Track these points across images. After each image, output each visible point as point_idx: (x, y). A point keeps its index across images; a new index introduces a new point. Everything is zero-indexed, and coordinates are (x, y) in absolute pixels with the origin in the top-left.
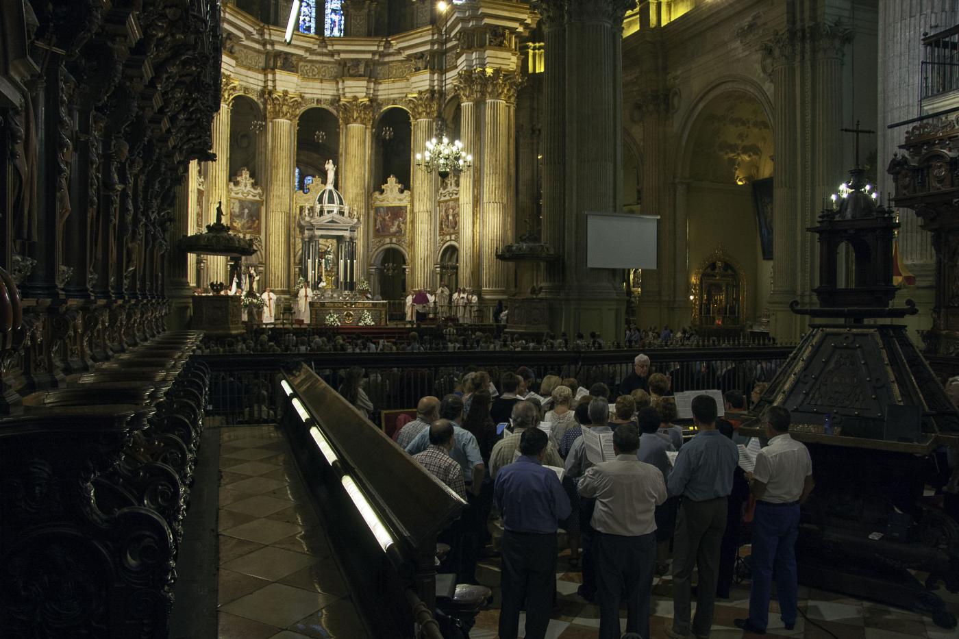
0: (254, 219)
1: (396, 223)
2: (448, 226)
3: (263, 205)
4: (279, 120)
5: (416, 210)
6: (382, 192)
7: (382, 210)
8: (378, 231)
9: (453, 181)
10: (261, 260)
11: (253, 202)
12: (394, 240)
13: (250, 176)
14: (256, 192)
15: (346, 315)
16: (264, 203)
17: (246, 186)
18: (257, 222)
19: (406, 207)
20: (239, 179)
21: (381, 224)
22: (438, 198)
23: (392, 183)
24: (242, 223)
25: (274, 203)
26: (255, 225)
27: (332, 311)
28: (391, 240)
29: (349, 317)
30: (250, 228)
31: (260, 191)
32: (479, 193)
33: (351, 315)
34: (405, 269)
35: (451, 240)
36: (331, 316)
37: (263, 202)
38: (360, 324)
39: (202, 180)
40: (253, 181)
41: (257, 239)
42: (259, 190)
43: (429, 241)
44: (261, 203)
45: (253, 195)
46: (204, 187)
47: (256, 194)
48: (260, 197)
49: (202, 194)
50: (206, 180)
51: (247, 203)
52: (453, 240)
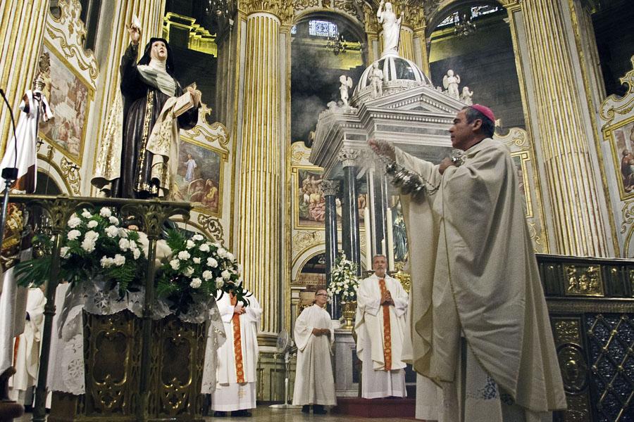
0: (209, 182)
3: (226, 159)
4: (260, 15)
11: (205, 151)
14: (214, 132)
16: (230, 156)
18: (214, 189)
19: (519, 159)
22: (605, 123)
24: (183, 185)
26: (210, 196)
30: (199, 199)
31: (222, 133)
37: (227, 154)
39: (90, 61)
40: (208, 111)
41: (213, 225)
42: (220, 130)
43: (596, 212)
44: (224, 156)
45: (206, 137)
46: (96, 81)
47: (214, 136)
48: (221, 144)
49: (86, 90)
50: (103, 70)
51: (195, 149)
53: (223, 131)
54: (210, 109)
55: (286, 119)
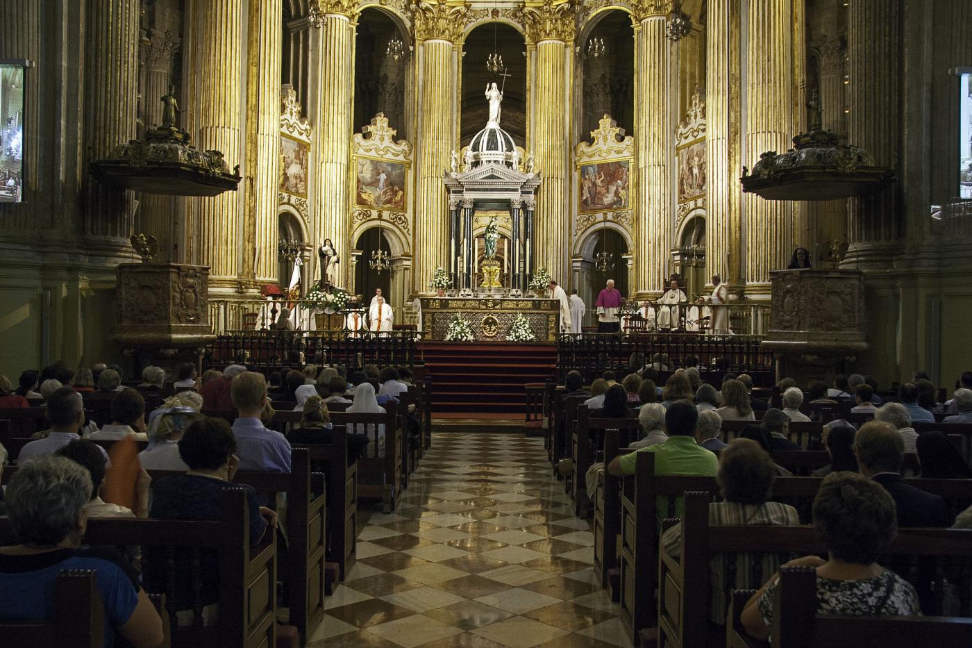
0: (396, 188)
1: (613, 189)
2: (691, 186)
3: (410, 168)
4: (433, 41)
5: (641, 165)
6: (591, 141)
7: (591, 169)
8: (585, 202)
9: (699, 110)
10: (406, 251)
11: (393, 165)
12: (610, 216)
13: (389, 126)
14: (399, 148)
15: (486, 322)
16: (412, 165)
17: (382, 139)
18: (401, 193)
19: (627, 162)
21: (589, 192)
22: (677, 142)
23: (606, 127)
24: (377, 194)
25: (426, 162)
26: (398, 198)
27: (459, 315)
28: (605, 214)
29: (490, 326)
30: (389, 202)
31: (406, 148)
32: (739, 119)
33: (494, 323)
34: (626, 260)
35: (696, 208)
36: (458, 324)
37: (410, 164)
38: (508, 338)
39: (306, 126)
40: (394, 133)
41: (400, 219)
42: (403, 146)
43: (662, 212)
44: (408, 166)
45: (393, 154)
46: (310, 137)
47: (399, 151)
48: (405, 157)
49: (305, 147)
50: (314, 127)
51: (385, 165)
52: (700, 208)
53: (406, 146)
54: (396, 131)
55: (457, 128)
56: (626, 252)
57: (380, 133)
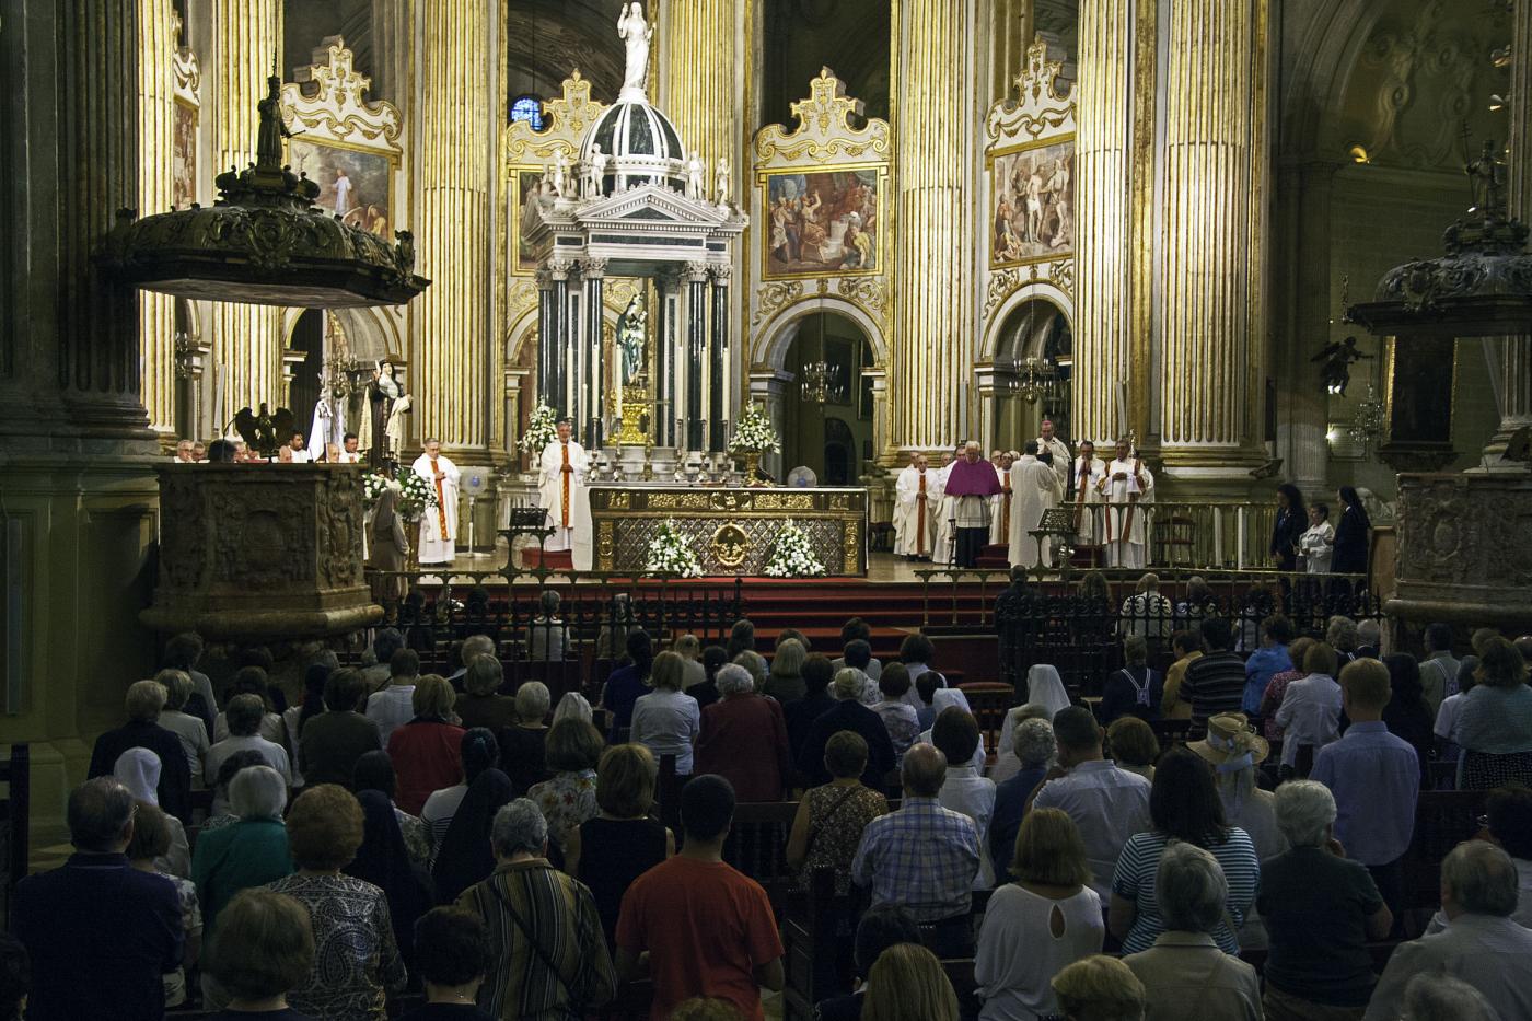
0: (372, 210)
1: (840, 228)
2: (1023, 236)
3: (398, 165)
5: (909, 182)
6: (791, 125)
7: (791, 184)
8: (778, 255)
9: (1044, 81)
10: (393, 351)
11: (365, 157)
12: (833, 286)
13: (355, 68)
14: (377, 121)
15: (722, 538)
16: (405, 159)
17: (341, 99)
18: (381, 221)
19: (873, 174)
20: (317, 73)
21: (788, 234)
22: (988, 141)
23: (825, 95)
25: (435, 157)
26: (376, 233)
27: (669, 524)
28: (822, 282)
29: (731, 545)
31: (390, 120)
32: (1150, 114)
33: (739, 538)
34: (869, 381)
35: (1034, 281)
36: (670, 542)
37: (398, 156)
38: (771, 570)
39: (189, 67)
40: (365, 83)
42: (385, 116)
44: (394, 160)
45: (365, 133)
46: (198, 92)
47: (376, 127)
48: (388, 140)
49: (191, 115)
50: (207, 69)
51: (347, 157)
52: (1044, 282)
53: (391, 116)
54: (369, 80)
55: (498, 80)
56: (869, 361)
57: (336, 83)
